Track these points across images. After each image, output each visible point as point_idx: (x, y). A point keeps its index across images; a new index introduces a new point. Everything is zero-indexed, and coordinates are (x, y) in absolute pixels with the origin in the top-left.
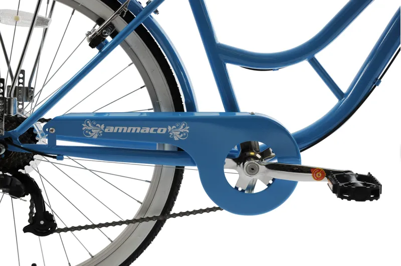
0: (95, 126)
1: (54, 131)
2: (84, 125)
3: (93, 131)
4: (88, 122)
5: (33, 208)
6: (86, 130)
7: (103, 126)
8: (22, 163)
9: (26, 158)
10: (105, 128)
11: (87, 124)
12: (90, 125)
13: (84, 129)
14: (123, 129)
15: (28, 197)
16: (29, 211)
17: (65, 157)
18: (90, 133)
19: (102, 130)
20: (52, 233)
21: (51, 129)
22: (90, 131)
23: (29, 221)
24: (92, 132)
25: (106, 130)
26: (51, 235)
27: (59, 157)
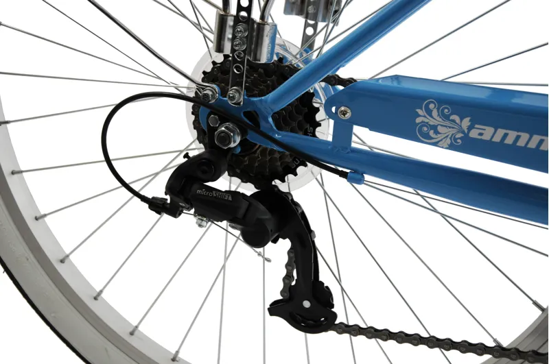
0: (446, 117)
1: (348, 115)
2: (419, 111)
3: (440, 129)
4: (432, 106)
5: (293, 270)
6: (424, 124)
7: (466, 123)
8: (280, 169)
9: (289, 160)
10: (470, 128)
11: (429, 112)
12: (435, 113)
13: (418, 120)
14: (518, 138)
15: (285, 244)
16: (284, 272)
17: (367, 177)
18: (431, 133)
19: (463, 132)
20: (326, 330)
21: (343, 108)
22: (434, 128)
23: (282, 293)
24: (437, 132)
25: (474, 134)
26: (324, 333)
27: (352, 175)
